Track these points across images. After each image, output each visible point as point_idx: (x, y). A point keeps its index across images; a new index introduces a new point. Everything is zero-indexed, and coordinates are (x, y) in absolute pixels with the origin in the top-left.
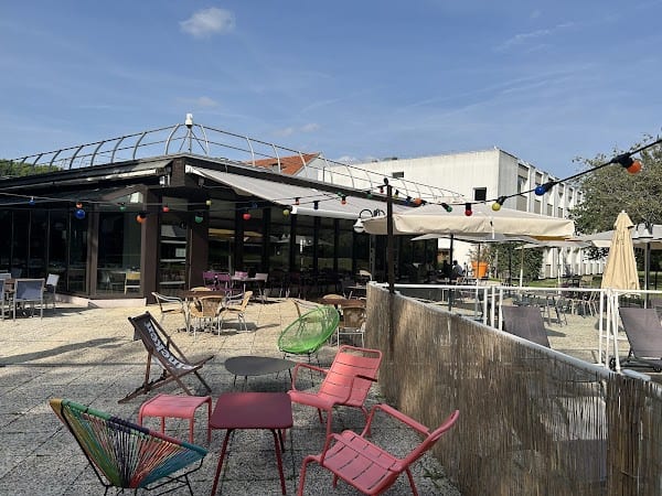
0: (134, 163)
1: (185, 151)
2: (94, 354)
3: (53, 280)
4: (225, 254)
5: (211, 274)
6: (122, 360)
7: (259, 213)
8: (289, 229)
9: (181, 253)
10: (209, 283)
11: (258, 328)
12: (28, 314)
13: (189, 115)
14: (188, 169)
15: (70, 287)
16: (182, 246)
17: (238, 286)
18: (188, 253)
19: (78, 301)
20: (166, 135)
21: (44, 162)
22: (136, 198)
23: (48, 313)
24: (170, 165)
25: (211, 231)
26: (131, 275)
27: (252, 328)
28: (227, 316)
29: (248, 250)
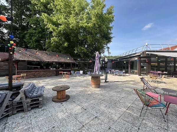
0: (136, 53)
1: (146, 50)
2: (132, 83)
3: (124, 71)
4: (154, 68)
5: (152, 71)
6: (137, 84)
7: (164, 59)
8: (173, 62)
9: (145, 67)
10: (152, 73)
11: (166, 83)
12: (121, 76)
13: (147, 43)
14: (147, 53)
15: (126, 72)
16: (145, 66)
17: (159, 74)
18: (147, 68)
19: (127, 74)
20: (142, 48)
21: (122, 55)
22: (136, 59)
23: (124, 76)
24: (143, 53)
25: (151, 64)
26: (135, 71)
27: (164, 83)
28: (158, 80)
29: (161, 67)
